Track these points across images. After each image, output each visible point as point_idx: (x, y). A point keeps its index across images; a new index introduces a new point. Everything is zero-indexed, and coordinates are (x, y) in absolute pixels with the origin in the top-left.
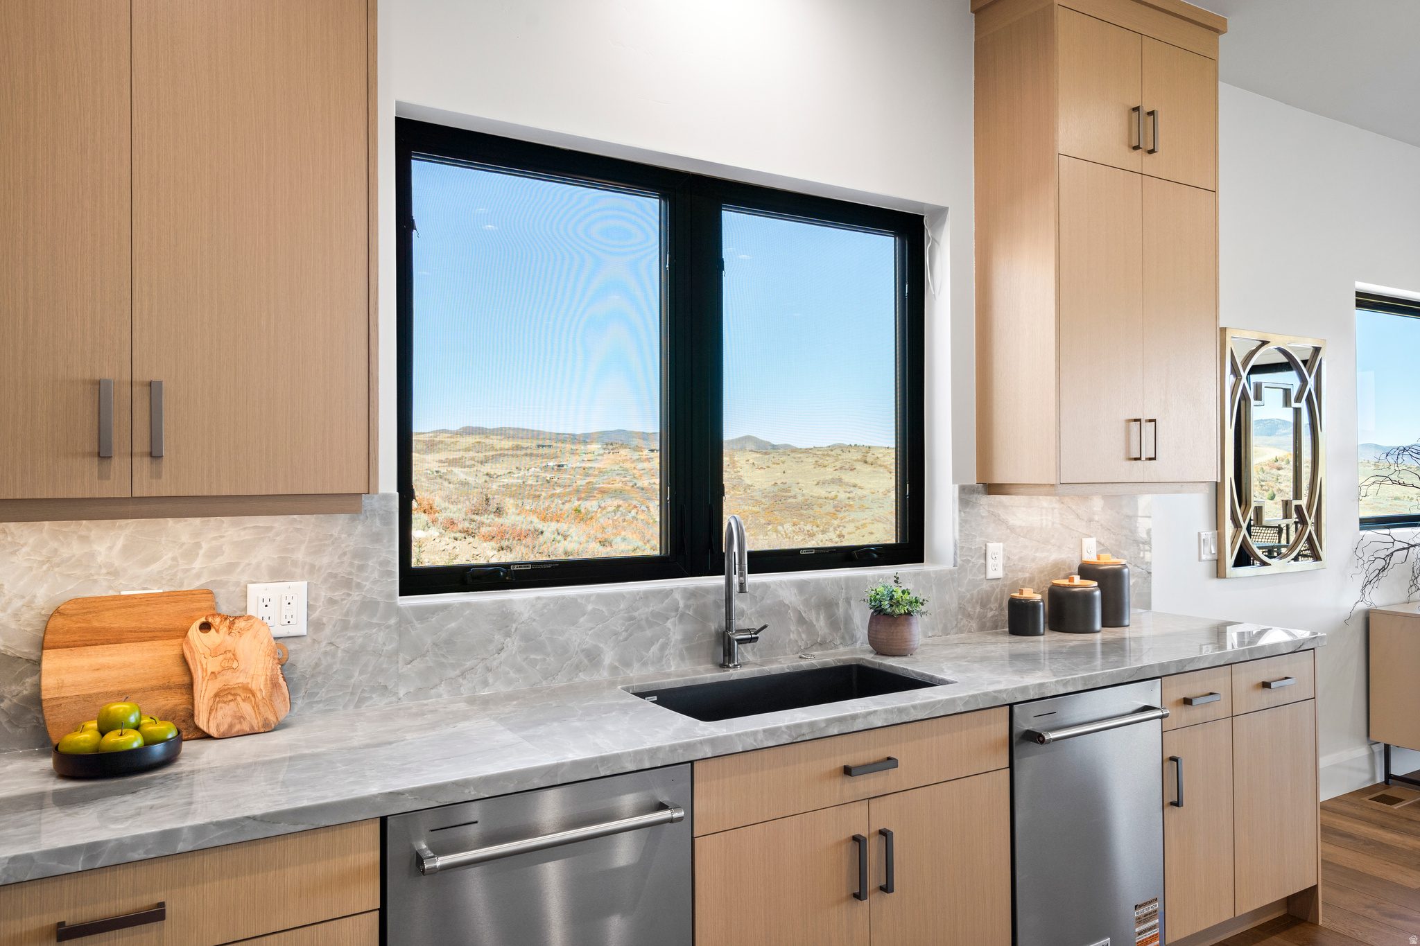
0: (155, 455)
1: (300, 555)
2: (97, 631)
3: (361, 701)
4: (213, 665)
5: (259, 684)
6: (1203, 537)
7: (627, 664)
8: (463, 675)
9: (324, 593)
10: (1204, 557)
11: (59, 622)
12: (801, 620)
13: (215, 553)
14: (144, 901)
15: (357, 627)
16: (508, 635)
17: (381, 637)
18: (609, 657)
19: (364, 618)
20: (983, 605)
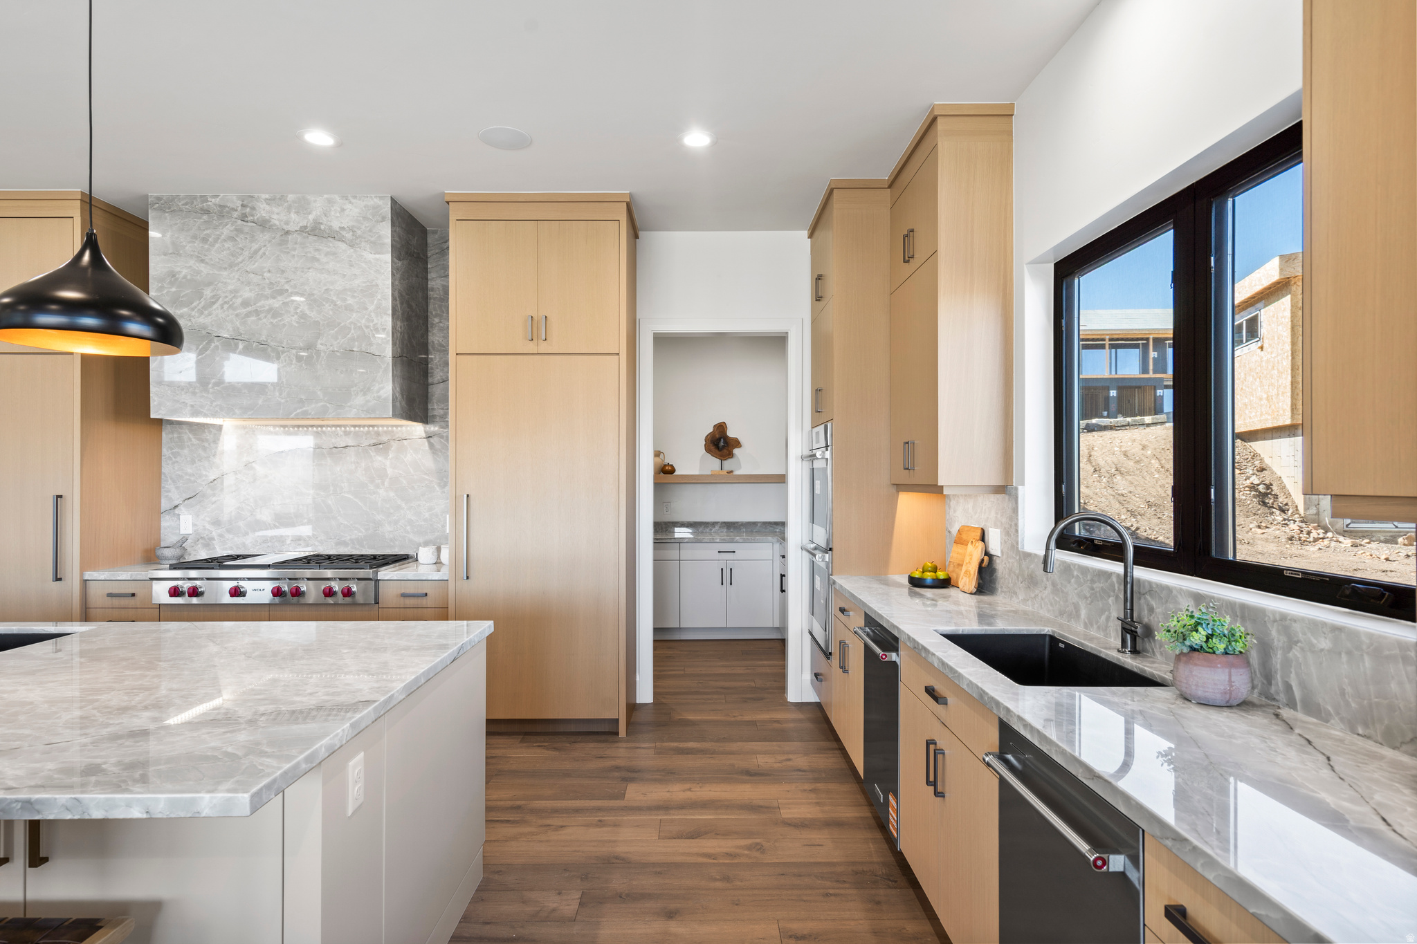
0: (913, 469)
1: (999, 516)
2: (961, 538)
3: (1011, 597)
8: (1034, 597)
9: (1004, 537)
13: (985, 512)
15: (1010, 557)
17: (1015, 564)
19: (1012, 553)
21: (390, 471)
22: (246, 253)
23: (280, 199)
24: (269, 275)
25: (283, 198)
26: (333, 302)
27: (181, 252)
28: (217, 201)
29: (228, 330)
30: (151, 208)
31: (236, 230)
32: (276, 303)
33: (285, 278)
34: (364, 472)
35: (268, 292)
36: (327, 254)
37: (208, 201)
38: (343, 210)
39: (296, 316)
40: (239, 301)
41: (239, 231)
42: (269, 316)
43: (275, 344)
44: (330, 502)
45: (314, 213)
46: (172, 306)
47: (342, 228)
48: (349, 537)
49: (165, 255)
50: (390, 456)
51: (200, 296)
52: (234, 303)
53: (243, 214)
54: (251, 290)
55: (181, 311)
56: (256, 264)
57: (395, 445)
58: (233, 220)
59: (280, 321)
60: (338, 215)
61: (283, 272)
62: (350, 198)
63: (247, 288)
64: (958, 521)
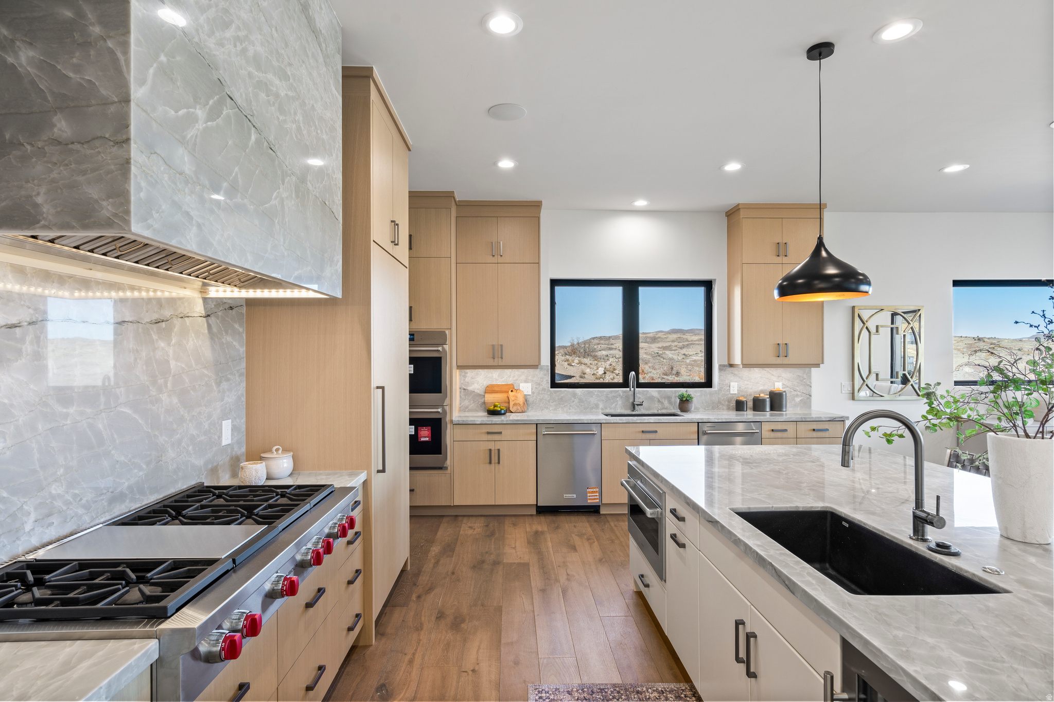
0: (502, 358)
1: (530, 378)
2: (494, 390)
3: (542, 410)
4: (513, 399)
5: (521, 403)
6: (843, 385)
7: (606, 408)
8: (564, 406)
9: (535, 386)
10: (843, 392)
11: (488, 388)
12: (659, 401)
13: (514, 377)
14: (499, 431)
15: (541, 394)
16: (575, 398)
17: (546, 396)
18: (601, 406)
19: (543, 392)
20: (728, 402)
21: (173, 364)
29: (241, 95)
33: (288, 57)
34: (144, 367)
40: (251, 50)
42: (276, 105)
44: (100, 426)
48: (126, 484)
50: (173, 342)
52: (246, 49)
57: (177, 323)
61: (286, 44)
64: (478, 383)
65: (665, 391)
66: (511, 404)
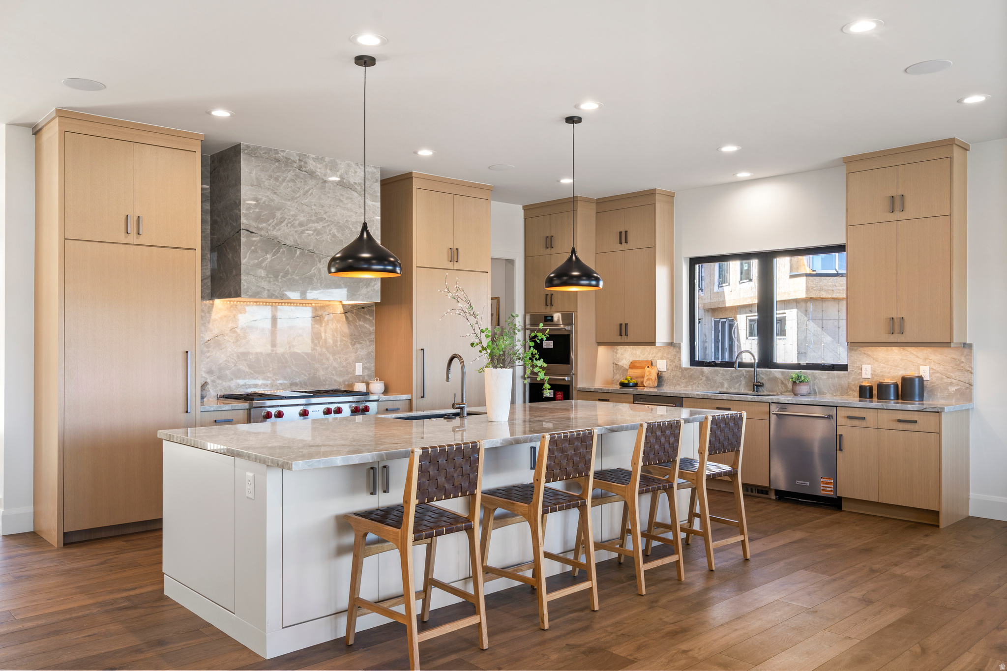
0: (626, 336)
1: (665, 355)
2: (635, 366)
3: (675, 386)
4: (648, 374)
5: (653, 378)
7: (731, 388)
8: (694, 384)
9: (669, 363)
11: (633, 364)
12: (782, 383)
13: (652, 354)
15: (674, 371)
16: (703, 376)
17: (679, 373)
18: (726, 385)
19: (676, 369)
22: (301, 192)
23: (321, 159)
24: (314, 207)
25: (322, 159)
26: (350, 228)
27: (262, 185)
28: (284, 154)
29: (291, 241)
30: (243, 152)
31: (296, 175)
32: (319, 226)
33: (324, 211)
35: (314, 218)
36: (347, 198)
37: (279, 154)
38: (356, 172)
39: (330, 236)
40: (297, 222)
41: (297, 176)
42: (315, 234)
43: (318, 252)
44: (287, 356)
45: (340, 171)
46: (256, 222)
47: (355, 183)
49: (252, 185)
50: (325, 325)
51: (274, 216)
52: (294, 224)
53: (300, 165)
54: (304, 216)
55: (262, 225)
56: (307, 199)
58: (294, 168)
59: (321, 238)
60: (353, 175)
61: (323, 206)
62: (359, 165)
63: (302, 215)
64: (626, 359)
65: (788, 372)
66: (646, 378)
